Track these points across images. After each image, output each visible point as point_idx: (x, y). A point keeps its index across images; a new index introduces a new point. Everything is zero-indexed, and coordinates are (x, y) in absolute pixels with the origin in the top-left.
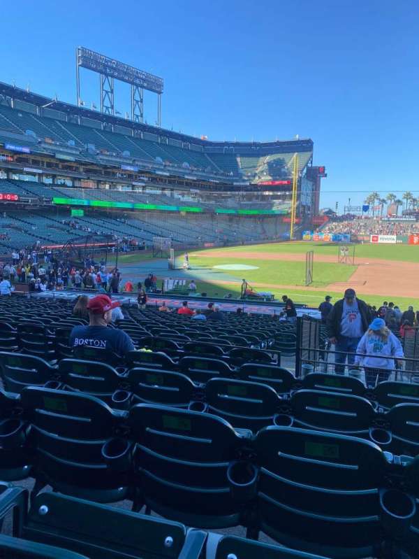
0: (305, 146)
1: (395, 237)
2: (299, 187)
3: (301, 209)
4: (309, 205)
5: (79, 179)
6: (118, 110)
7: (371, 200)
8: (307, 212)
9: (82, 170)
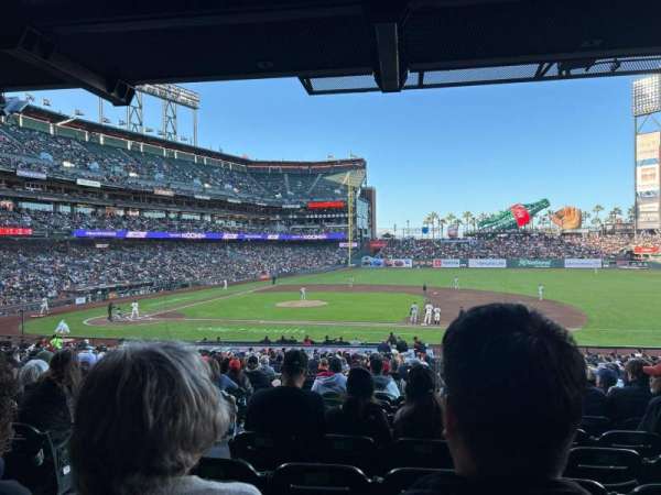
0: (357, 165)
1: (458, 261)
2: (355, 209)
3: (359, 234)
4: (366, 227)
5: (104, 207)
6: (150, 127)
7: (430, 219)
8: (364, 235)
9: (106, 196)
